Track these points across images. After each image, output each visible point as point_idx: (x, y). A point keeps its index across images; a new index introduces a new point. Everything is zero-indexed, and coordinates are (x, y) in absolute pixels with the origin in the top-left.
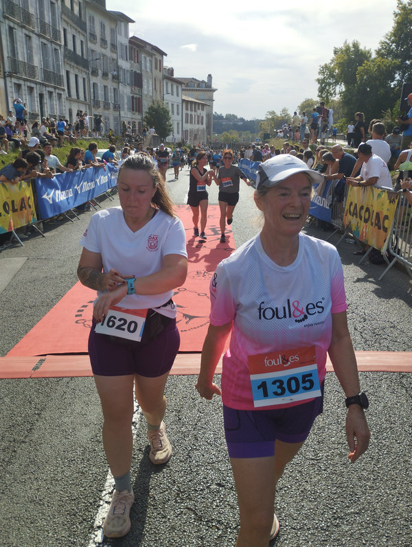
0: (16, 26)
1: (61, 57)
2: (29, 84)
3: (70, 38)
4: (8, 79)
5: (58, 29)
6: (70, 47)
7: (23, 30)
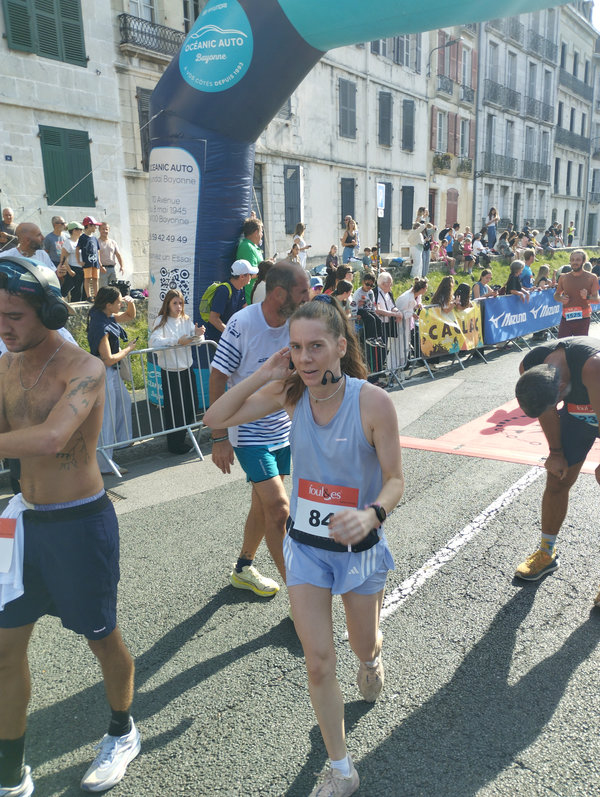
0: (497, 113)
1: (551, 141)
2: (503, 183)
3: (566, 113)
4: (478, 180)
5: (551, 105)
6: (566, 125)
7: (506, 115)
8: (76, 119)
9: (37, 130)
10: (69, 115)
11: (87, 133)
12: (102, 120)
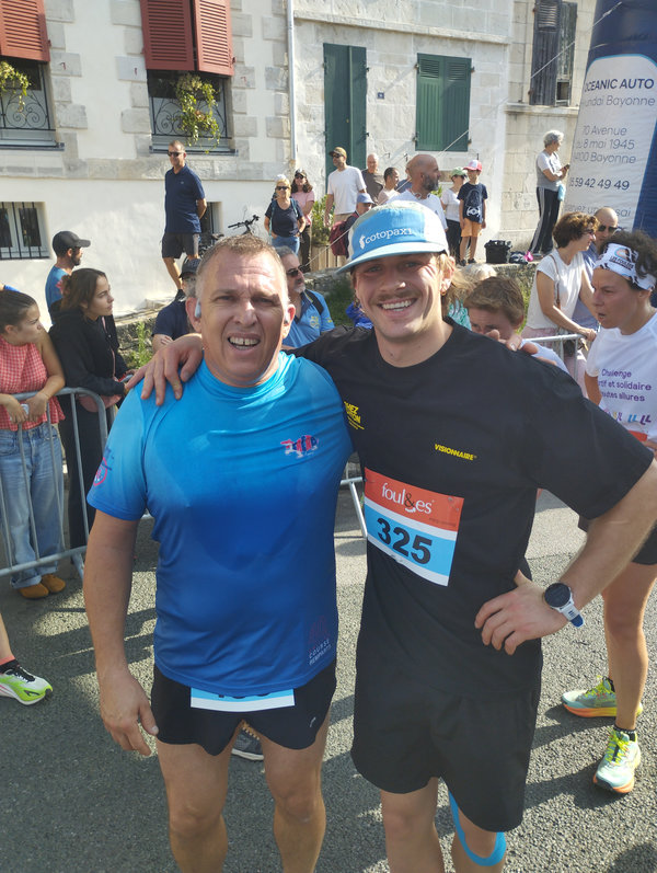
8: (459, 44)
9: (415, 60)
10: (452, 39)
11: (470, 60)
12: (489, 43)
